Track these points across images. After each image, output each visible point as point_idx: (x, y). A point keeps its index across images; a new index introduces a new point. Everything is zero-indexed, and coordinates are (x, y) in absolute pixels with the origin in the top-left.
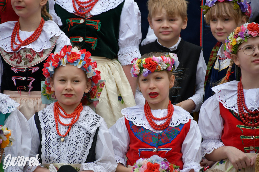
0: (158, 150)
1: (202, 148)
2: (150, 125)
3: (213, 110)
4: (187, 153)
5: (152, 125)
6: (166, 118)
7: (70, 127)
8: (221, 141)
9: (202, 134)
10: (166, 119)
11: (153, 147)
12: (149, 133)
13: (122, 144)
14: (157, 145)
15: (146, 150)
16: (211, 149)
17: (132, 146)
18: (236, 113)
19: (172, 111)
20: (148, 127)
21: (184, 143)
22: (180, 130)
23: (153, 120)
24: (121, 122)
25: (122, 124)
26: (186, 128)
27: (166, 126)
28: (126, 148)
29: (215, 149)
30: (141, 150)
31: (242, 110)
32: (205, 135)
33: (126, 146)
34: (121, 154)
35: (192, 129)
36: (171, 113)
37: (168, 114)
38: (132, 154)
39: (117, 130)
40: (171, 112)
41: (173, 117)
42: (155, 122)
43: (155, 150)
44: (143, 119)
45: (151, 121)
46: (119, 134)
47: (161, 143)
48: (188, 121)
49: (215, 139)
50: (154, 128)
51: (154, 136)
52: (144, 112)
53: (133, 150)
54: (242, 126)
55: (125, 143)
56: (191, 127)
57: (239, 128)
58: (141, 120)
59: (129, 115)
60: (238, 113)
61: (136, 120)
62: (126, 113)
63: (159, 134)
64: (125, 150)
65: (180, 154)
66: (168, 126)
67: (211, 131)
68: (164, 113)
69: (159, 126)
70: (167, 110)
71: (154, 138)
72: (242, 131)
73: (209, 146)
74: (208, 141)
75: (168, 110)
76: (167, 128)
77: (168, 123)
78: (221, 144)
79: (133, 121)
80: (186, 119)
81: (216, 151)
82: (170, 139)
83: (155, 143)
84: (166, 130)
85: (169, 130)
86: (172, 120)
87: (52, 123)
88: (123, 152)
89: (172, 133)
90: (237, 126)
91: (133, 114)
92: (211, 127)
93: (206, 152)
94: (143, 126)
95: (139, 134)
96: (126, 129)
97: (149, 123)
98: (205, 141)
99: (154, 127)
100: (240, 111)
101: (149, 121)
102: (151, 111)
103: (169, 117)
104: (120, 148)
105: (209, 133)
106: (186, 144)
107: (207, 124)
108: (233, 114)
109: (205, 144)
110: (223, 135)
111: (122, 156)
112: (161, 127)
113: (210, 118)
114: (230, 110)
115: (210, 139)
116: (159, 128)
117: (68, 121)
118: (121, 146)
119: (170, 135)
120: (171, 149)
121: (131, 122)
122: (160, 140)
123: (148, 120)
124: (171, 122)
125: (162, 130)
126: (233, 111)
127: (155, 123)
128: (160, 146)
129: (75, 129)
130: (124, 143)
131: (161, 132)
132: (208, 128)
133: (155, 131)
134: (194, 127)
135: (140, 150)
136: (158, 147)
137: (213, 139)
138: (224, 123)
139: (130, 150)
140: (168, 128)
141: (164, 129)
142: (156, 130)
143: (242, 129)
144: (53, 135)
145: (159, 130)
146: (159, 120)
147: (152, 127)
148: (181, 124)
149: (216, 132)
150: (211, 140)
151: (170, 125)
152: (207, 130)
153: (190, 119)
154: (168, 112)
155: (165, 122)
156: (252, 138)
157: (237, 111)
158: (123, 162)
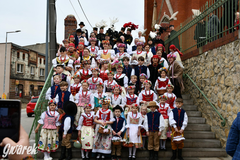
1: (140, 101)
3: (141, 95)
7: (117, 98)
8: (142, 100)
20: (130, 98)
21: (137, 100)
24: (125, 97)
26: (137, 98)
27: (133, 98)
43: (132, 102)
46: (125, 99)
81: (142, 102)
82: (134, 100)
87: (114, 98)
90: (145, 97)
95: (129, 99)
103: (134, 96)
105: (140, 99)
107: (140, 97)
117: (116, 97)
120: (134, 102)
121: (127, 97)
129: (118, 99)
135: (129, 102)
138: (143, 97)
144: (114, 100)
156: (148, 99)
157: (145, 95)
158: (126, 104)
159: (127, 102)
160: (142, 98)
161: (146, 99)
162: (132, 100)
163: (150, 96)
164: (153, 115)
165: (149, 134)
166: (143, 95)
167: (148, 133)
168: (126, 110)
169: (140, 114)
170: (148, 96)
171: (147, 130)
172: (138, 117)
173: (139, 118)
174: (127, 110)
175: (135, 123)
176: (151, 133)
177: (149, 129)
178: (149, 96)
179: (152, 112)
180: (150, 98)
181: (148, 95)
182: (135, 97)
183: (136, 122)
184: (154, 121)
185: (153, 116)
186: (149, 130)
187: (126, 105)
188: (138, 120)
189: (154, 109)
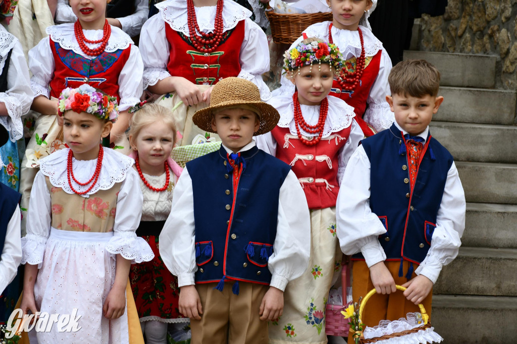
0: (89, 80)
1: (144, 78)
2: (81, 48)
3: (158, 31)
4: (125, 86)
5: (83, 49)
6: (101, 41)
8: (167, 70)
9: (144, 62)
10: (101, 43)
11: (84, 76)
12: (80, 59)
13: (45, 71)
14: (88, 73)
15: (74, 79)
16: (154, 80)
17: (58, 74)
18: (185, 36)
19: (108, 32)
20: (78, 51)
21: (122, 73)
22: (117, 57)
23: (85, 43)
24: (44, 43)
25: (46, 46)
26: (125, 55)
27: (100, 52)
28: (50, 76)
29: (159, 80)
30: (69, 79)
31: (194, 32)
32: (148, 63)
33: (50, 73)
34: (44, 83)
35: (132, 56)
36: (107, 36)
37: (104, 37)
38: (57, 83)
39: (39, 52)
40: (108, 34)
41: (109, 40)
42: (87, 45)
43: (85, 80)
44: (72, 40)
45: (82, 44)
46: (41, 58)
47: (93, 72)
48: (128, 46)
49: (159, 67)
50: (85, 53)
51: (86, 62)
52: (74, 32)
53: (58, 79)
54: (194, 53)
55: (49, 70)
56: (131, 54)
57: (190, 55)
58: (69, 42)
59: (55, 35)
60: (188, 36)
61: (63, 42)
62: (51, 32)
63: (92, 61)
64: (49, 78)
65: (117, 86)
66: (104, 51)
67: (155, 58)
68: (99, 35)
69: (91, 51)
70: (102, 31)
71: (84, 65)
72: (194, 58)
73: (153, 76)
74: (151, 69)
75: (104, 32)
76: (101, 53)
77: (103, 47)
78: (166, 74)
79: (60, 42)
80: (125, 44)
81: (160, 83)
82: (105, 68)
83: (86, 71)
84: (101, 57)
85: (104, 56)
86: (108, 44)
88: (46, 81)
89: (107, 60)
90: (188, 52)
91: (60, 34)
92: (155, 53)
93: (149, 84)
94: (72, 50)
95: (67, 60)
96: (51, 52)
97: (80, 46)
98: (148, 70)
99: (85, 51)
100: (191, 33)
101: (79, 44)
102: (82, 32)
103: (105, 41)
104: (42, 75)
105: (152, 61)
106: (125, 75)
107: (150, 49)
108: (182, 38)
109: (148, 73)
110: (170, 63)
111: (44, 85)
112: (94, 52)
113: (154, 42)
114: (178, 32)
115: (153, 67)
116: (92, 53)
118: (44, 73)
119: (106, 63)
120: (106, 79)
121: (57, 44)
122: (92, 68)
123: (78, 42)
124: (107, 47)
125: (95, 55)
126: (182, 33)
127: (87, 47)
128: (92, 75)
130: (47, 69)
131: (94, 58)
132: (151, 54)
133: (87, 57)
134: (134, 55)
135: (67, 79)
136: (90, 76)
137: (157, 68)
138: (170, 49)
139: (55, 78)
140: (103, 54)
141: (97, 55)
142: (88, 55)
143: (194, 55)
145: (92, 56)
146: (93, 43)
147: (83, 51)
148: (118, 50)
149: (160, 59)
150: (155, 69)
151: (105, 50)
152: (149, 57)
153: (130, 45)
154: (104, 34)
155: (99, 46)
156: (206, 67)
157: (187, 33)
158: (45, 92)
159: (53, 76)
160: (164, 53)
161: (189, 59)
162: (86, 68)
163: (221, 43)
164: (231, 173)
165: (201, 301)
166: (171, 35)
167: (188, 299)
168: (41, 136)
169: (120, 163)
170: (205, 45)
171: (186, 279)
172: (104, 183)
173: (118, 186)
174: (45, 136)
175: (83, 228)
176: (212, 302)
177: (198, 266)
178: (212, 45)
179: (229, 152)
180: (222, 60)
181: (204, 36)
182: (110, 48)
183: (90, 218)
184: (240, 212)
185: (236, 179)
186: (198, 276)
187: (45, 101)
188: (107, 200)
189: (246, 128)
